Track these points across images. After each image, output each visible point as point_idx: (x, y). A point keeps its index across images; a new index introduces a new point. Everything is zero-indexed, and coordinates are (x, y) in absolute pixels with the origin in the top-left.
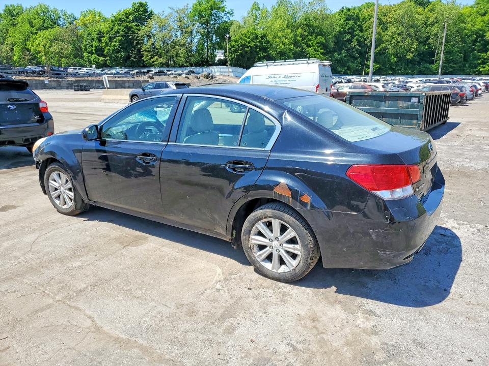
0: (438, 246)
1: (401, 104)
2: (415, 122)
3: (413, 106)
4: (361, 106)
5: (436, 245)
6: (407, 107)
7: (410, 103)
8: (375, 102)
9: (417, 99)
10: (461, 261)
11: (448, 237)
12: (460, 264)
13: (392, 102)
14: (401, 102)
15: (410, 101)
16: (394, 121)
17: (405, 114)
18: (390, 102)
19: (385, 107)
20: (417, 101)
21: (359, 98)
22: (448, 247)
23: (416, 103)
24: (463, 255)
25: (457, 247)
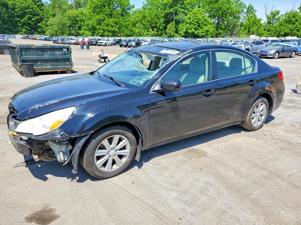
1: (57, 53)
2: (68, 63)
3: (65, 54)
4: (30, 56)
6: (61, 55)
7: (63, 52)
8: (40, 53)
9: (66, 49)
13: (52, 52)
14: (57, 52)
15: (62, 51)
16: (55, 64)
17: (62, 59)
18: (50, 52)
19: (48, 55)
20: (66, 50)
21: (28, 50)
23: (66, 52)
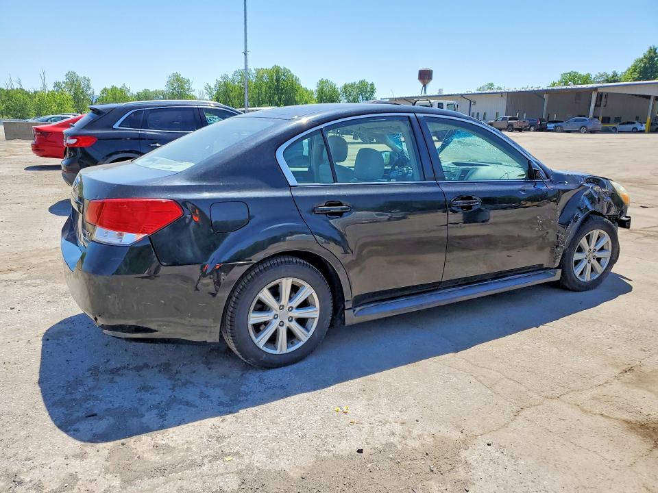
0: (86, 389)
5: (90, 389)
10: (40, 382)
11: (79, 420)
12: (40, 376)
22: (69, 397)
24: (40, 392)
25: (54, 404)
